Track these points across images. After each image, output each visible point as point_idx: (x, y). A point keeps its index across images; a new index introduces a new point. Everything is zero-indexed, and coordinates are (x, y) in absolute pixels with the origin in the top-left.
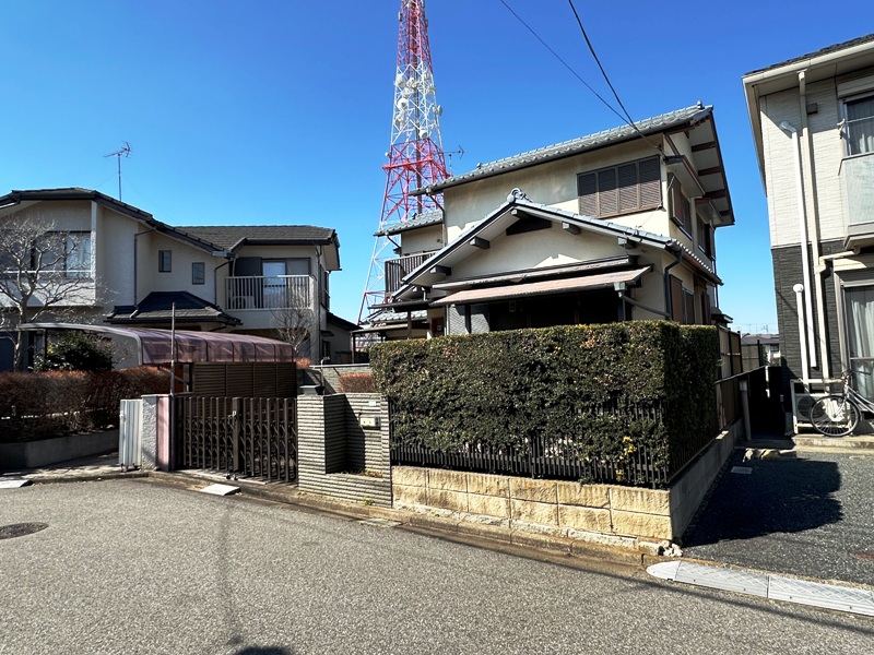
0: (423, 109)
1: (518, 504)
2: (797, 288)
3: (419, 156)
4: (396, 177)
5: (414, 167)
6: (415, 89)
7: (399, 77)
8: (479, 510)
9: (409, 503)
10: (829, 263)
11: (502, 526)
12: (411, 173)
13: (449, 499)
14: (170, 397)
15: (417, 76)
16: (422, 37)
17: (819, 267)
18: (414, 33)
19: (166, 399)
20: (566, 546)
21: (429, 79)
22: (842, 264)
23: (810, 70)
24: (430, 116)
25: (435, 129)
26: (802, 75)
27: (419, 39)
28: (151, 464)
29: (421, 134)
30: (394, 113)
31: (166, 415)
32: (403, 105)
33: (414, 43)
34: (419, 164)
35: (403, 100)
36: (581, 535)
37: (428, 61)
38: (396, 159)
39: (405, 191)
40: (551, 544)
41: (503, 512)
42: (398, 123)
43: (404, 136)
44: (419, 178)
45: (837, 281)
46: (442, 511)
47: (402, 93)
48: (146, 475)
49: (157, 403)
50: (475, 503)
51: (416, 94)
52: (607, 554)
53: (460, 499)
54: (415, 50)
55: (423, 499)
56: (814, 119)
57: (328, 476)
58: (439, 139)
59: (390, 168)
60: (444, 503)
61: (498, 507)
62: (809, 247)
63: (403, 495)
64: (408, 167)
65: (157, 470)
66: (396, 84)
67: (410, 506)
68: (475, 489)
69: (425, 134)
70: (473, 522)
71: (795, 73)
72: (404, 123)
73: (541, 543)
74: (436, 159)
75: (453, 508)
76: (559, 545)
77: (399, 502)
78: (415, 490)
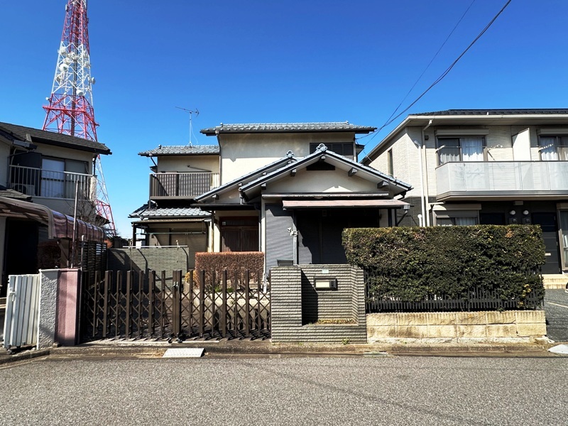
0: (81, 76)
1: (462, 328)
2: (419, 216)
3: (74, 106)
4: (54, 116)
5: (70, 113)
6: (75, 60)
7: (62, 49)
8: (436, 335)
9: (381, 338)
10: (432, 206)
11: (452, 342)
12: (66, 116)
13: (413, 331)
14: (79, 271)
15: (77, 53)
16: (84, 28)
17: (428, 208)
18: (78, 24)
19: (72, 274)
20: (501, 347)
21: (87, 58)
22: (438, 207)
23: (434, 120)
24: (85, 82)
25: (88, 93)
26: (431, 122)
27: (81, 27)
28: (50, 340)
29: (78, 92)
30: (56, 72)
31: (72, 289)
32: (65, 68)
33: (77, 30)
34: (73, 112)
35: (64, 65)
36: (501, 340)
37: (87, 46)
38: (54, 104)
39: (60, 127)
40: (493, 348)
41: (452, 334)
42: (58, 80)
43: (63, 89)
44: (73, 122)
45: (434, 215)
46: (409, 340)
47: (64, 60)
48: (47, 353)
49: (59, 277)
50: (433, 331)
51: (75, 65)
52: (525, 347)
53: (422, 330)
54: (77, 35)
55: (392, 333)
56: (427, 142)
57: (305, 327)
58: (91, 99)
59: (50, 109)
60: (409, 334)
61: (448, 331)
62: (425, 198)
63: (376, 333)
64: (65, 112)
65: (59, 346)
66: (60, 52)
67: (382, 340)
68: (434, 322)
69: (81, 93)
70: (432, 343)
71: (428, 120)
72: (64, 81)
73: (487, 348)
74: (88, 111)
75: (417, 336)
76: (497, 347)
77: (372, 338)
78: (386, 328)
